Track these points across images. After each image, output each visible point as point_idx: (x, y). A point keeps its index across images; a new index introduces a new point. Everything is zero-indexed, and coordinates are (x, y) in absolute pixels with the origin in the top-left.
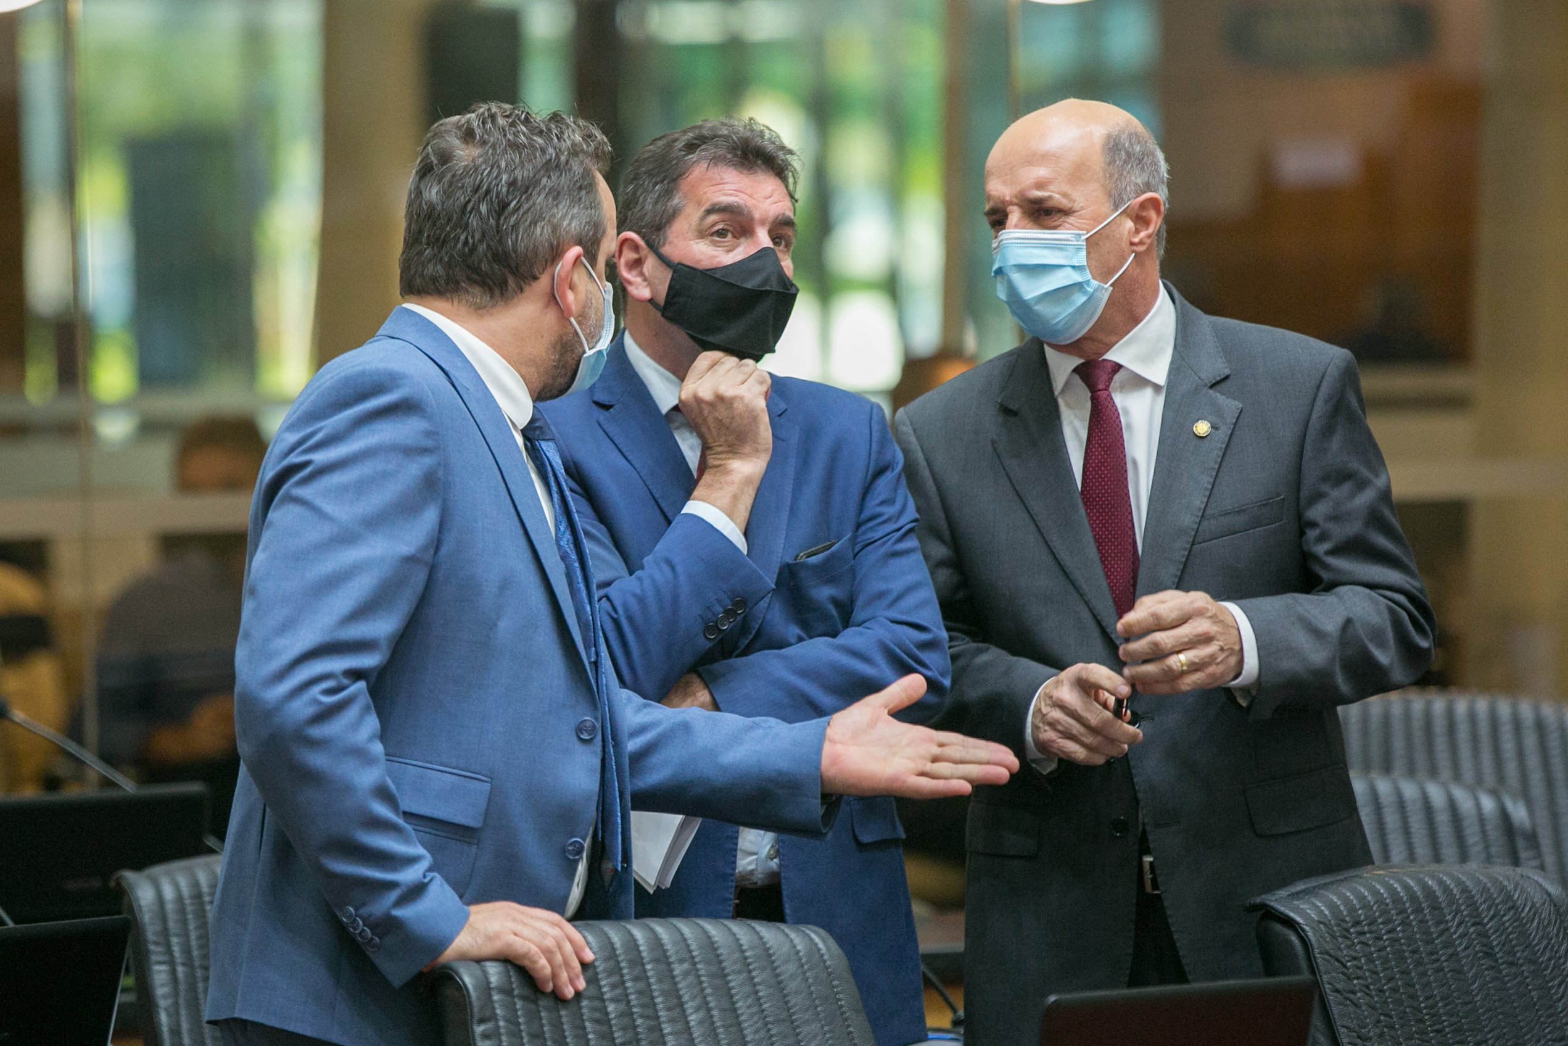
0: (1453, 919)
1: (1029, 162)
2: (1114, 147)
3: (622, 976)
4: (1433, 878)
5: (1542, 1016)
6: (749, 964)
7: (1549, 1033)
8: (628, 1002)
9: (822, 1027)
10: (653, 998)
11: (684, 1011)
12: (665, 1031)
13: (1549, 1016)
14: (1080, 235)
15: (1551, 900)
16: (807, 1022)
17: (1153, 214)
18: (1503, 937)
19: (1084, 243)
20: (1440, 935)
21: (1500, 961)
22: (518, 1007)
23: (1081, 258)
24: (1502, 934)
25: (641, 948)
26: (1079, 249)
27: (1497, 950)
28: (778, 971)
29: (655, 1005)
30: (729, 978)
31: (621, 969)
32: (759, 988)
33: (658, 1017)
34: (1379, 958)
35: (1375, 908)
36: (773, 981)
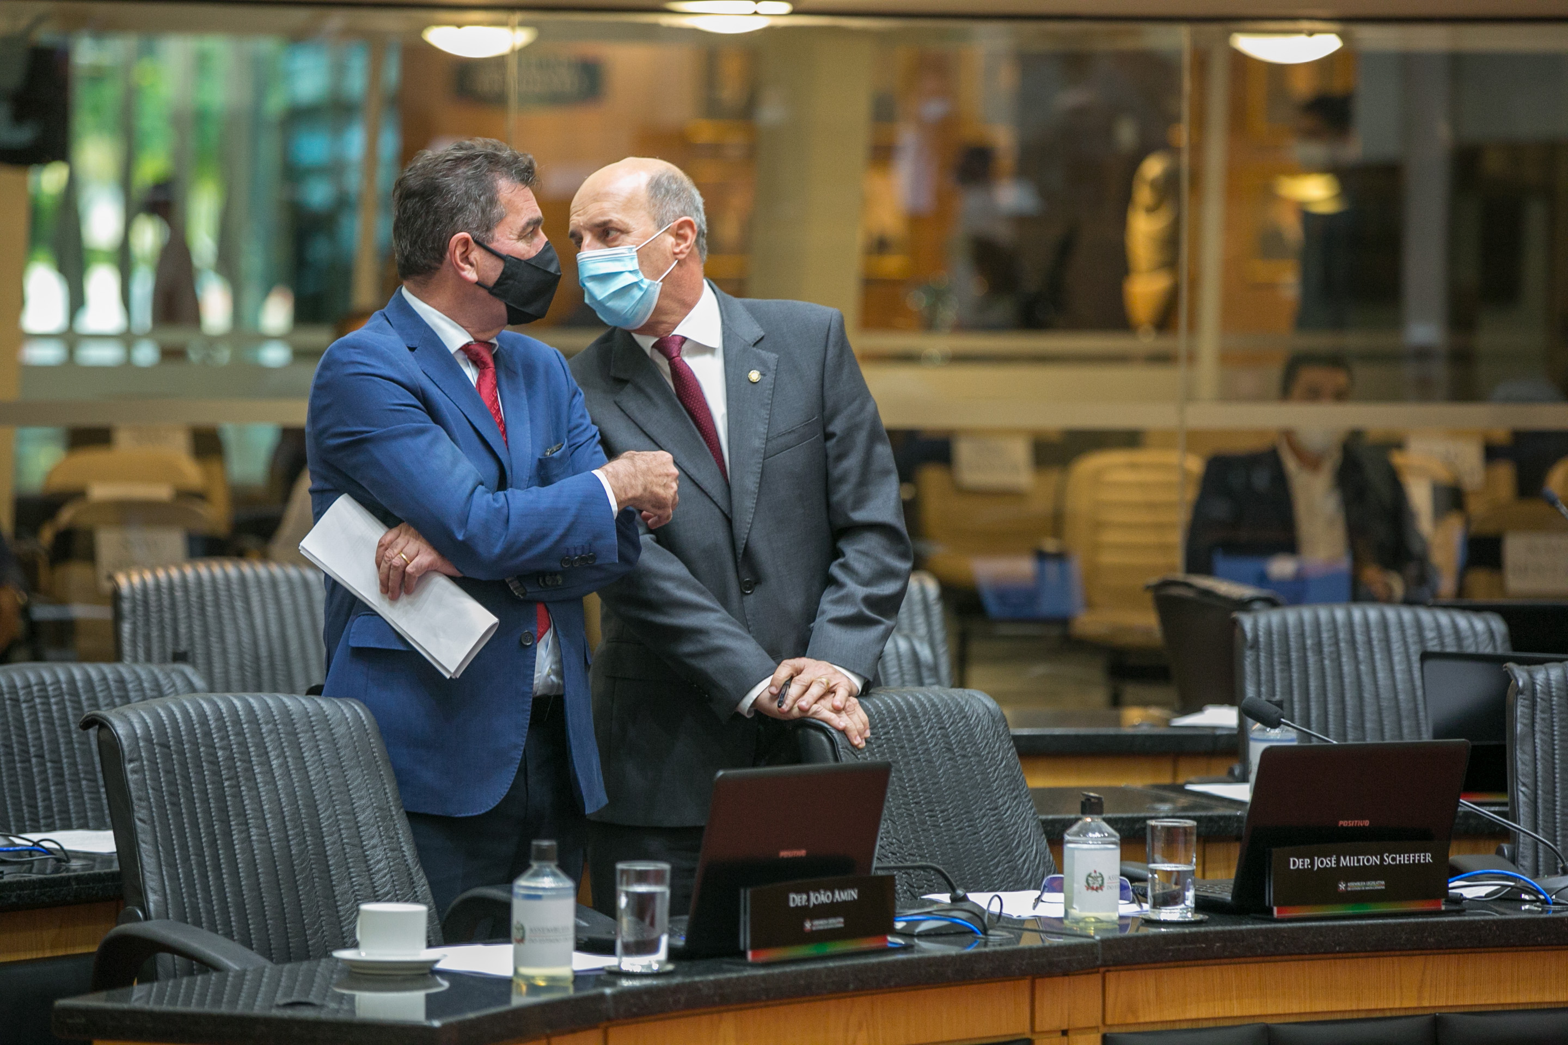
0: (927, 725)
1: (594, 200)
2: (656, 186)
3: (227, 732)
4: (913, 696)
5: (983, 792)
6: (313, 727)
7: (988, 804)
8: (232, 750)
9: (362, 771)
10: (248, 748)
11: (269, 758)
12: (256, 771)
13: (988, 793)
14: (631, 249)
15: (989, 712)
16: (351, 768)
17: (688, 232)
18: (959, 738)
19: (635, 254)
20: (918, 736)
21: (957, 754)
22: (156, 751)
23: (635, 265)
24: (957, 736)
25: (240, 713)
26: (632, 259)
27: (954, 746)
28: (333, 731)
29: (249, 753)
30: (299, 736)
31: (226, 727)
32: (320, 743)
33: (251, 762)
34: (879, 752)
35: (876, 717)
36: (329, 738)
